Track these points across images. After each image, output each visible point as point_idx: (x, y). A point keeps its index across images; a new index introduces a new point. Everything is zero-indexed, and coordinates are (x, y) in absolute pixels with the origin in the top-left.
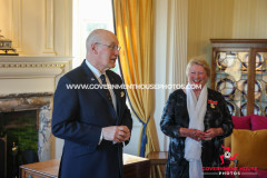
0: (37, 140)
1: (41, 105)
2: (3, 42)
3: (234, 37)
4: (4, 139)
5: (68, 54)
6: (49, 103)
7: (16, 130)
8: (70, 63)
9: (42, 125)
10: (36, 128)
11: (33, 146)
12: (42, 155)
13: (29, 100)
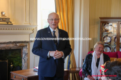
0: (22, 62)
1: (23, 46)
2: (6, 19)
3: (112, 16)
4: (7, 61)
5: (35, 24)
6: (26, 46)
7: (13, 58)
8: (36, 28)
9: (24, 55)
10: (21, 56)
11: (20, 65)
12: (24, 68)
13: (18, 44)
